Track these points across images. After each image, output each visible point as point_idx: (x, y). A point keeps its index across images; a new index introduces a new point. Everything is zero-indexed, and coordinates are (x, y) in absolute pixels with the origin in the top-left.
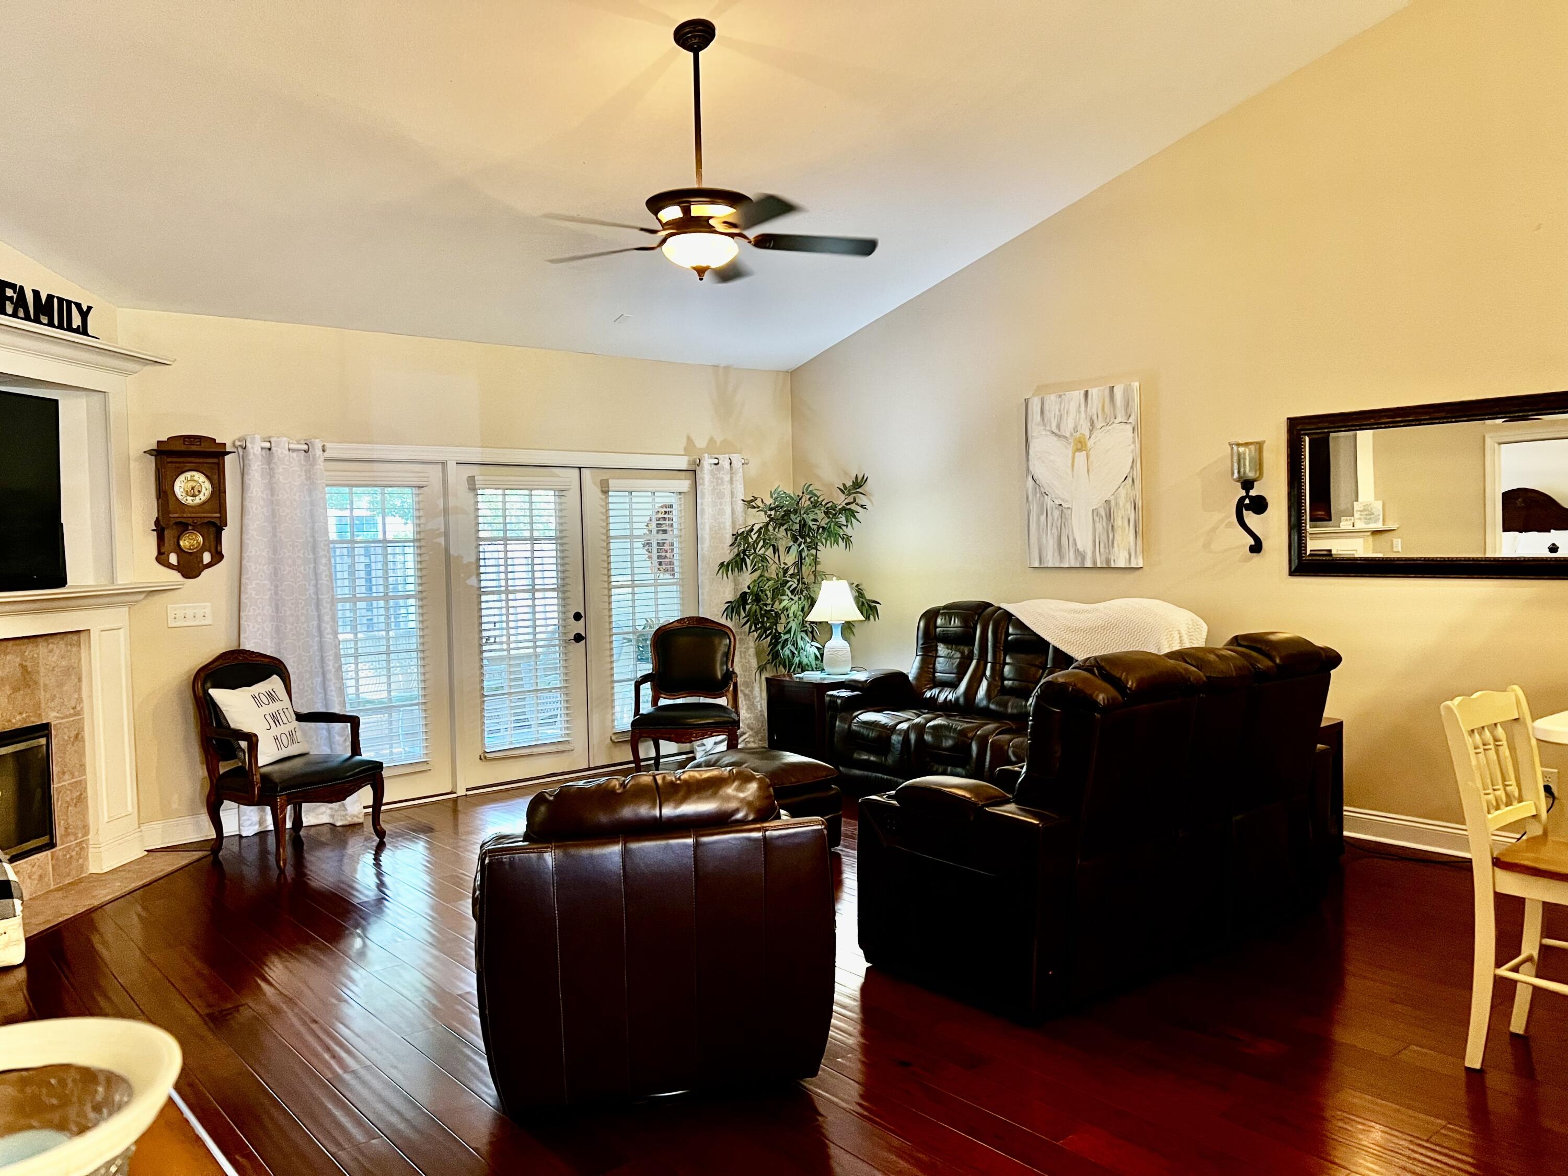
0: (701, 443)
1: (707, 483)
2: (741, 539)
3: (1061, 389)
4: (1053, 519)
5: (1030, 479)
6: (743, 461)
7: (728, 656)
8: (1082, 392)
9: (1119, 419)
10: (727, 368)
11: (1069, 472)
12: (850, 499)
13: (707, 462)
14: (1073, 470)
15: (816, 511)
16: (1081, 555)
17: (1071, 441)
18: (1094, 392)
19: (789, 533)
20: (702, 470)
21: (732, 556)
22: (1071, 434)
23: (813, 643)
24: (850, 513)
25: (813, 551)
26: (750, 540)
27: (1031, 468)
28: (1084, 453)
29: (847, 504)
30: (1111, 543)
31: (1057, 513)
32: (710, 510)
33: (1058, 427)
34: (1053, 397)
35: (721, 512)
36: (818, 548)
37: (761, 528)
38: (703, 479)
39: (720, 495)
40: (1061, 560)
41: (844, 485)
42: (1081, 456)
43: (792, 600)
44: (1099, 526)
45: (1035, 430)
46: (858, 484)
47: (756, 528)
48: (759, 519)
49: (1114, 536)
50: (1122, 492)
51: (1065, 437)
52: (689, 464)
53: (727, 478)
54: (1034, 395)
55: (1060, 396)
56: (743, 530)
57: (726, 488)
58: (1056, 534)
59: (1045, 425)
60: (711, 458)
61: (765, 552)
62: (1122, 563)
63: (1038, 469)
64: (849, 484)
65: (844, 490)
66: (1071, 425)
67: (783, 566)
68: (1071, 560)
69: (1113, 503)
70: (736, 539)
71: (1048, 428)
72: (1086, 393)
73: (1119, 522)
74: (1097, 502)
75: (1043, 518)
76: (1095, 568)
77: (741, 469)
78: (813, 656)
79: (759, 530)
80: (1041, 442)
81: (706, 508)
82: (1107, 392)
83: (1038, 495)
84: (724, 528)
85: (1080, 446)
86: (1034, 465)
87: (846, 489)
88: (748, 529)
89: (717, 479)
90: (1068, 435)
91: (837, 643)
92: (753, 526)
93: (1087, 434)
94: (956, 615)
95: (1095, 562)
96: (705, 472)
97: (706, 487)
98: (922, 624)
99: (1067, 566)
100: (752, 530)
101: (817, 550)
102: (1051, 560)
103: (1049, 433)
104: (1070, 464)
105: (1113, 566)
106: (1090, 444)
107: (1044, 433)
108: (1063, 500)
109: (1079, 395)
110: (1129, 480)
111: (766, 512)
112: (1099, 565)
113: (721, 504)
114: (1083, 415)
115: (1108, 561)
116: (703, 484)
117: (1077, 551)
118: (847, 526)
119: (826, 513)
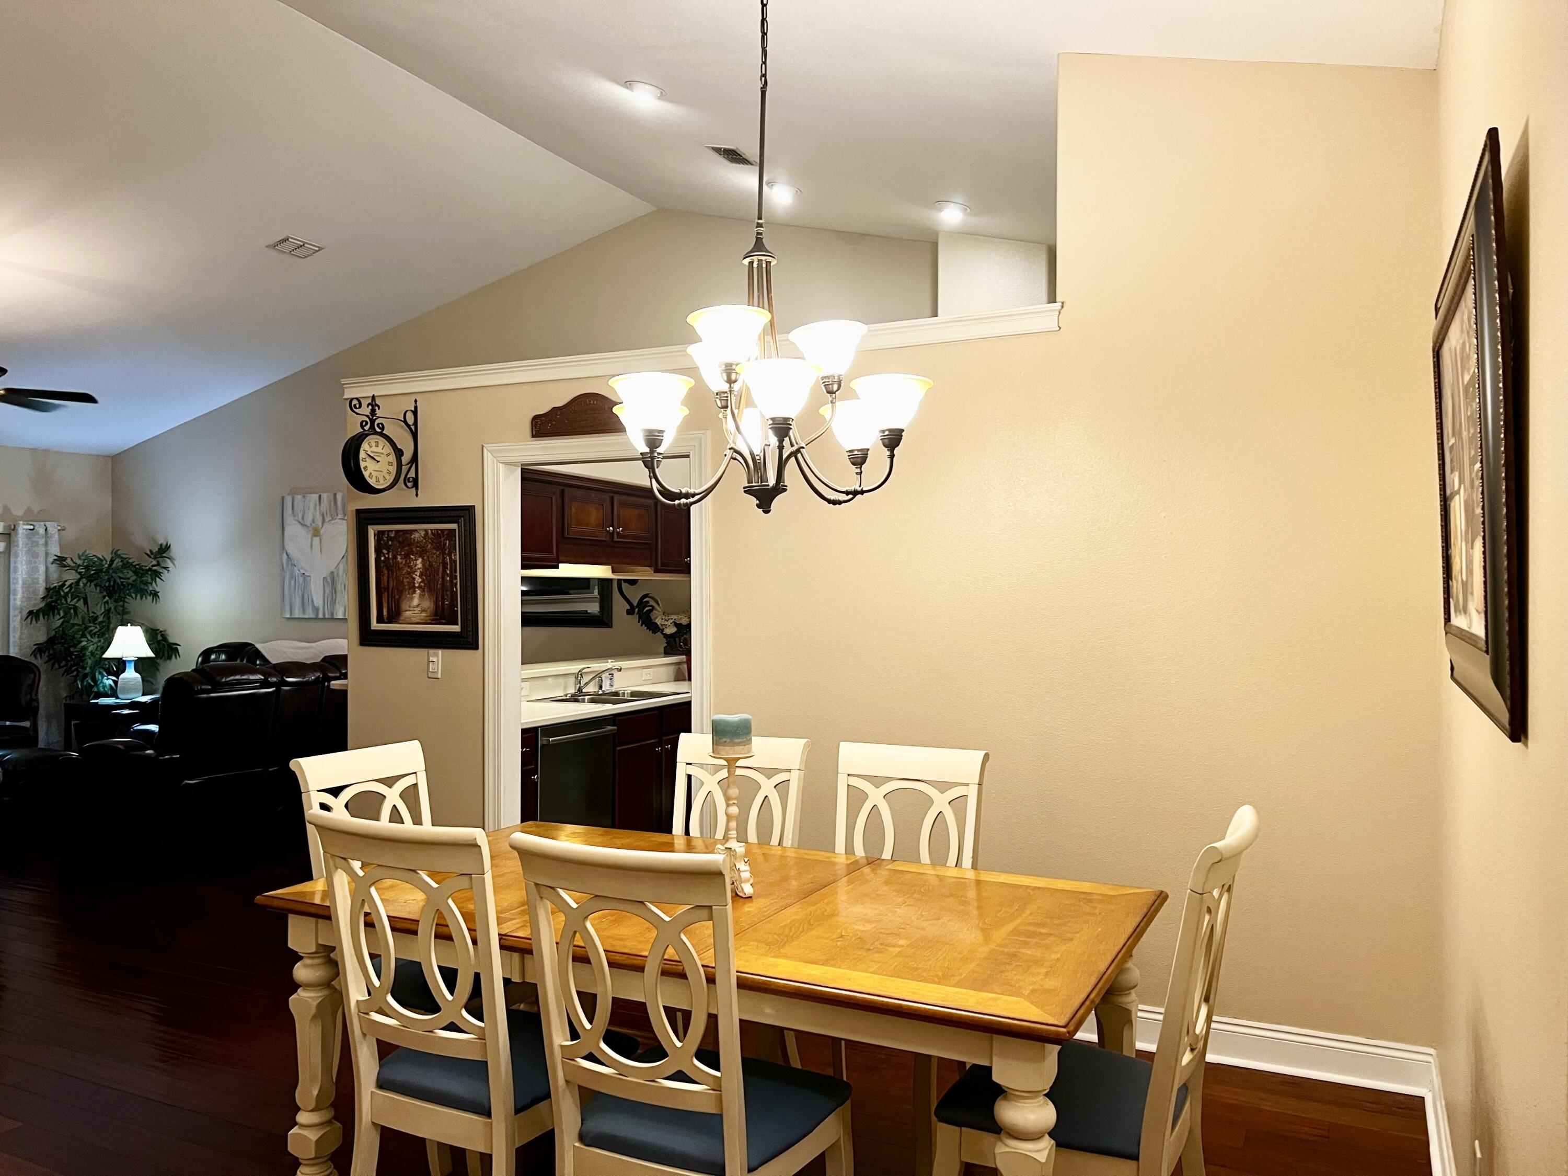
0: (18, 511)
1: (20, 545)
2: (53, 592)
3: (306, 492)
4: (299, 583)
5: (285, 554)
6: (59, 528)
7: (34, 687)
8: (317, 495)
9: (340, 516)
10: (46, 451)
11: (309, 550)
12: (154, 562)
13: (23, 528)
14: (312, 549)
15: (125, 571)
16: (316, 610)
17: (310, 529)
18: (324, 496)
19: (98, 588)
20: (17, 534)
21: (42, 605)
22: (311, 524)
23: (110, 677)
24: (156, 575)
25: (121, 603)
26: (62, 593)
27: (286, 547)
28: (318, 538)
29: (153, 566)
30: (334, 602)
31: (301, 579)
32: (25, 567)
33: (303, 518)
34: (299, 497)
35: (35, 570)
36: (126, 600)
37: (72, 583)
38: (18, 541)
39: (35, 555)
40: (304, 613)
41: (151, 551)
42: (316, 540)
43: (92, 642)
44: (327, 591)
45: (289, 518)
46: (163, 551)
47: (68, 584)
48: (71, 577)
49: (336, 597)
50: (341, 567)
51: (306, 526)
52: (5, 528)
53: (42, 541)
54: (289, 494)
55: (304, 497)
56: (56, 585)
57: (42, 550)
58: (301, 595)
59: (294, 516)
60: (28, 524)
61: (76, 603)
62: (340, 616)
63: (290, 547)
64: (156, 549)
65: (152, 555)
66: (311, 518)
67: (91, 615)
68: (310, 614)
69: (335, 574)
70: (49, 592)
71: (296, 518)
72: (320, 497)
73: (339, 587)
74: (326, 573)
75: (293, 582)
76: (324, 619)
77: (56, 536)
78: (108, 687)
79: (70, 586)
80: (293, 529)
81: (19, 566)
82: (332, 497)
83: (290, 565)
84: (37, 583)
85: (316, 533)
86: (288, 545)
87: (152, 554)
88: (60, 584)
89: (33, 542)
90: (309, 525)
91: (130, 674)
92: (66, 581)
93: (320, 525)
94: (224, 652)
95: (324, 614)
96: (20, 536)
97: (20, 548)
98: (200, 659)
99: (307, 616)
100: (64, 585)
101: (124, 601)
102: (297, 614)
103: (296, 522)
104: (309, 545)
105: (335, 617)
106: (322, 532)
107: (294, 522)
108: (305, 570)
109: (315, 497)
110: (345, 558)
111: (76, 571)
112: (327, 616)
113: (35, 563)
114: (318, 511)
115: (332, 614)
116: (18, 546)
117: (314, 606)
118: (151, 584)
119: (135, 573)
